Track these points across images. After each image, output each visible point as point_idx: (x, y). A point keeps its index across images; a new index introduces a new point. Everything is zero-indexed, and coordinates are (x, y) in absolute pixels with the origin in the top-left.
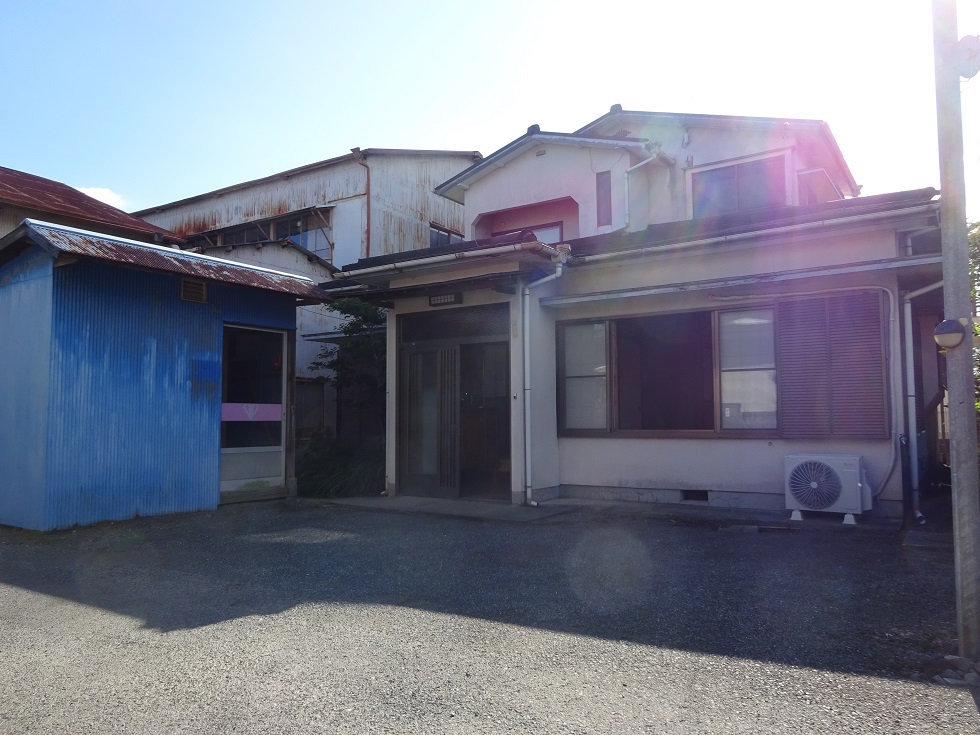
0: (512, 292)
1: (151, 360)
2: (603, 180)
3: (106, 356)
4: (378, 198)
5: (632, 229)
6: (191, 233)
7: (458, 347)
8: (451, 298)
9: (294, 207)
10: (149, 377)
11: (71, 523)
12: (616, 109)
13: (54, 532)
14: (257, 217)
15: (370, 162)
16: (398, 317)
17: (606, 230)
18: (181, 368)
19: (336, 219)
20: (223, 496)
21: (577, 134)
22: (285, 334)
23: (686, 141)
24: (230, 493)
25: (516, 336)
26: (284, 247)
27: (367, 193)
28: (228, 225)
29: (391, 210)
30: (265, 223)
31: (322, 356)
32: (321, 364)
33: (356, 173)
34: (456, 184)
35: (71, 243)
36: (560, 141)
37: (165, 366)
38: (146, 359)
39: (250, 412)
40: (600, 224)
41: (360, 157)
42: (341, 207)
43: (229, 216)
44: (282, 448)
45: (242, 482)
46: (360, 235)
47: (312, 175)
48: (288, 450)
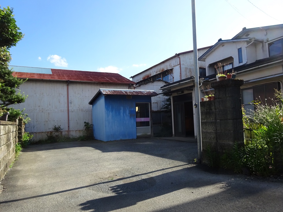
0: (192, 90)
1: (122, 111)
2: (240, 50)
3: (114, 111)
4: (183, 64)
5: (248, 63)
6: (146, 78)
7: (184, 103)
8: (181, 92)
9: (165, 70)
10: (122, 114)
11: (110, 140)
12: (244, 29)
13: (107, 142)
14: (158, 73)
15: (180, 56)
16: (173, 97)
17: (241, 64)
18: (128, 112)
19: (174, 71)
20: (137, 136)
21: (232, 39)
22: (149, 103)
23: (266, 34)
24: (139, 136)
25: (194, 100)
26: (159, 81)
27: (180, 64)
28: (153, 75)
29: (187, 67)
30: (159, 74)
31: (163, 106)
32: (162, 108)
33: (177, 59)
34: (202, 58)
35: (106, 92)
36: (228, 42)
37: (124, 112)
38: (121, 111)
39: (143, 119)
40: (239, 63)
41: (178, 55)
42: (175, 68)
43: (153, 73)
44: (150, 127)
45: (141, 134)
46: (179, 74)
47: (168, 61)
48: (151, 127)
